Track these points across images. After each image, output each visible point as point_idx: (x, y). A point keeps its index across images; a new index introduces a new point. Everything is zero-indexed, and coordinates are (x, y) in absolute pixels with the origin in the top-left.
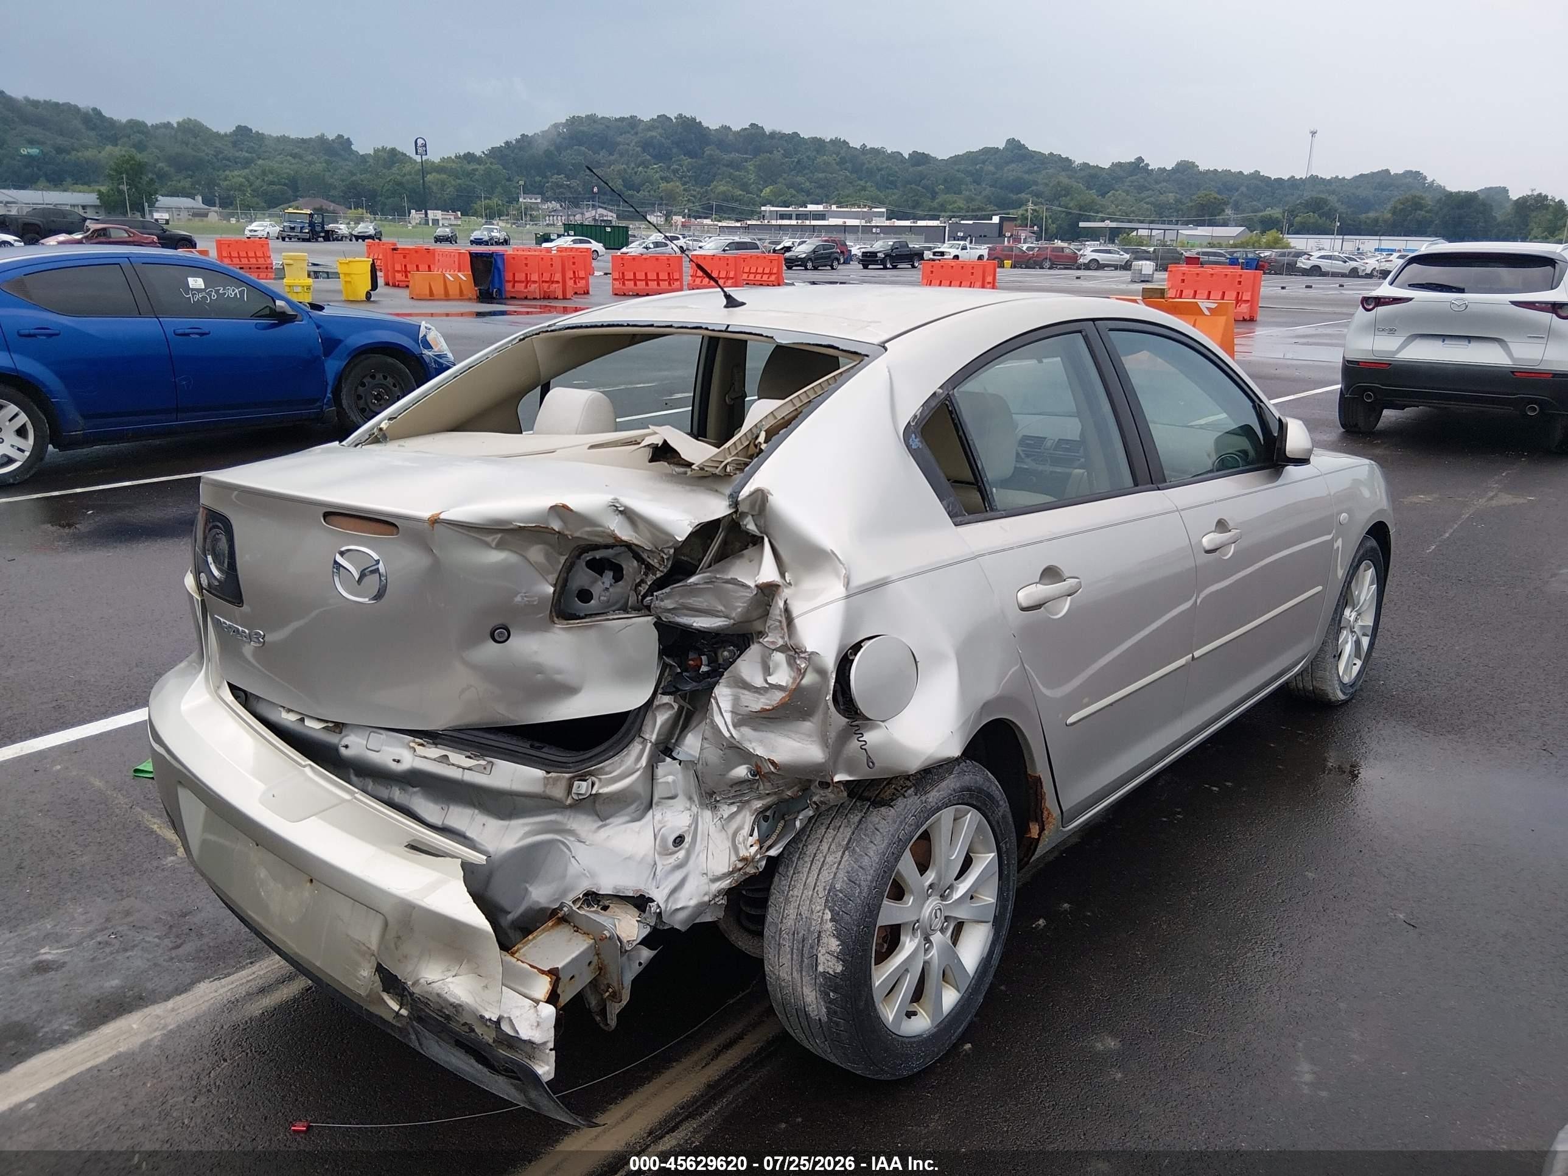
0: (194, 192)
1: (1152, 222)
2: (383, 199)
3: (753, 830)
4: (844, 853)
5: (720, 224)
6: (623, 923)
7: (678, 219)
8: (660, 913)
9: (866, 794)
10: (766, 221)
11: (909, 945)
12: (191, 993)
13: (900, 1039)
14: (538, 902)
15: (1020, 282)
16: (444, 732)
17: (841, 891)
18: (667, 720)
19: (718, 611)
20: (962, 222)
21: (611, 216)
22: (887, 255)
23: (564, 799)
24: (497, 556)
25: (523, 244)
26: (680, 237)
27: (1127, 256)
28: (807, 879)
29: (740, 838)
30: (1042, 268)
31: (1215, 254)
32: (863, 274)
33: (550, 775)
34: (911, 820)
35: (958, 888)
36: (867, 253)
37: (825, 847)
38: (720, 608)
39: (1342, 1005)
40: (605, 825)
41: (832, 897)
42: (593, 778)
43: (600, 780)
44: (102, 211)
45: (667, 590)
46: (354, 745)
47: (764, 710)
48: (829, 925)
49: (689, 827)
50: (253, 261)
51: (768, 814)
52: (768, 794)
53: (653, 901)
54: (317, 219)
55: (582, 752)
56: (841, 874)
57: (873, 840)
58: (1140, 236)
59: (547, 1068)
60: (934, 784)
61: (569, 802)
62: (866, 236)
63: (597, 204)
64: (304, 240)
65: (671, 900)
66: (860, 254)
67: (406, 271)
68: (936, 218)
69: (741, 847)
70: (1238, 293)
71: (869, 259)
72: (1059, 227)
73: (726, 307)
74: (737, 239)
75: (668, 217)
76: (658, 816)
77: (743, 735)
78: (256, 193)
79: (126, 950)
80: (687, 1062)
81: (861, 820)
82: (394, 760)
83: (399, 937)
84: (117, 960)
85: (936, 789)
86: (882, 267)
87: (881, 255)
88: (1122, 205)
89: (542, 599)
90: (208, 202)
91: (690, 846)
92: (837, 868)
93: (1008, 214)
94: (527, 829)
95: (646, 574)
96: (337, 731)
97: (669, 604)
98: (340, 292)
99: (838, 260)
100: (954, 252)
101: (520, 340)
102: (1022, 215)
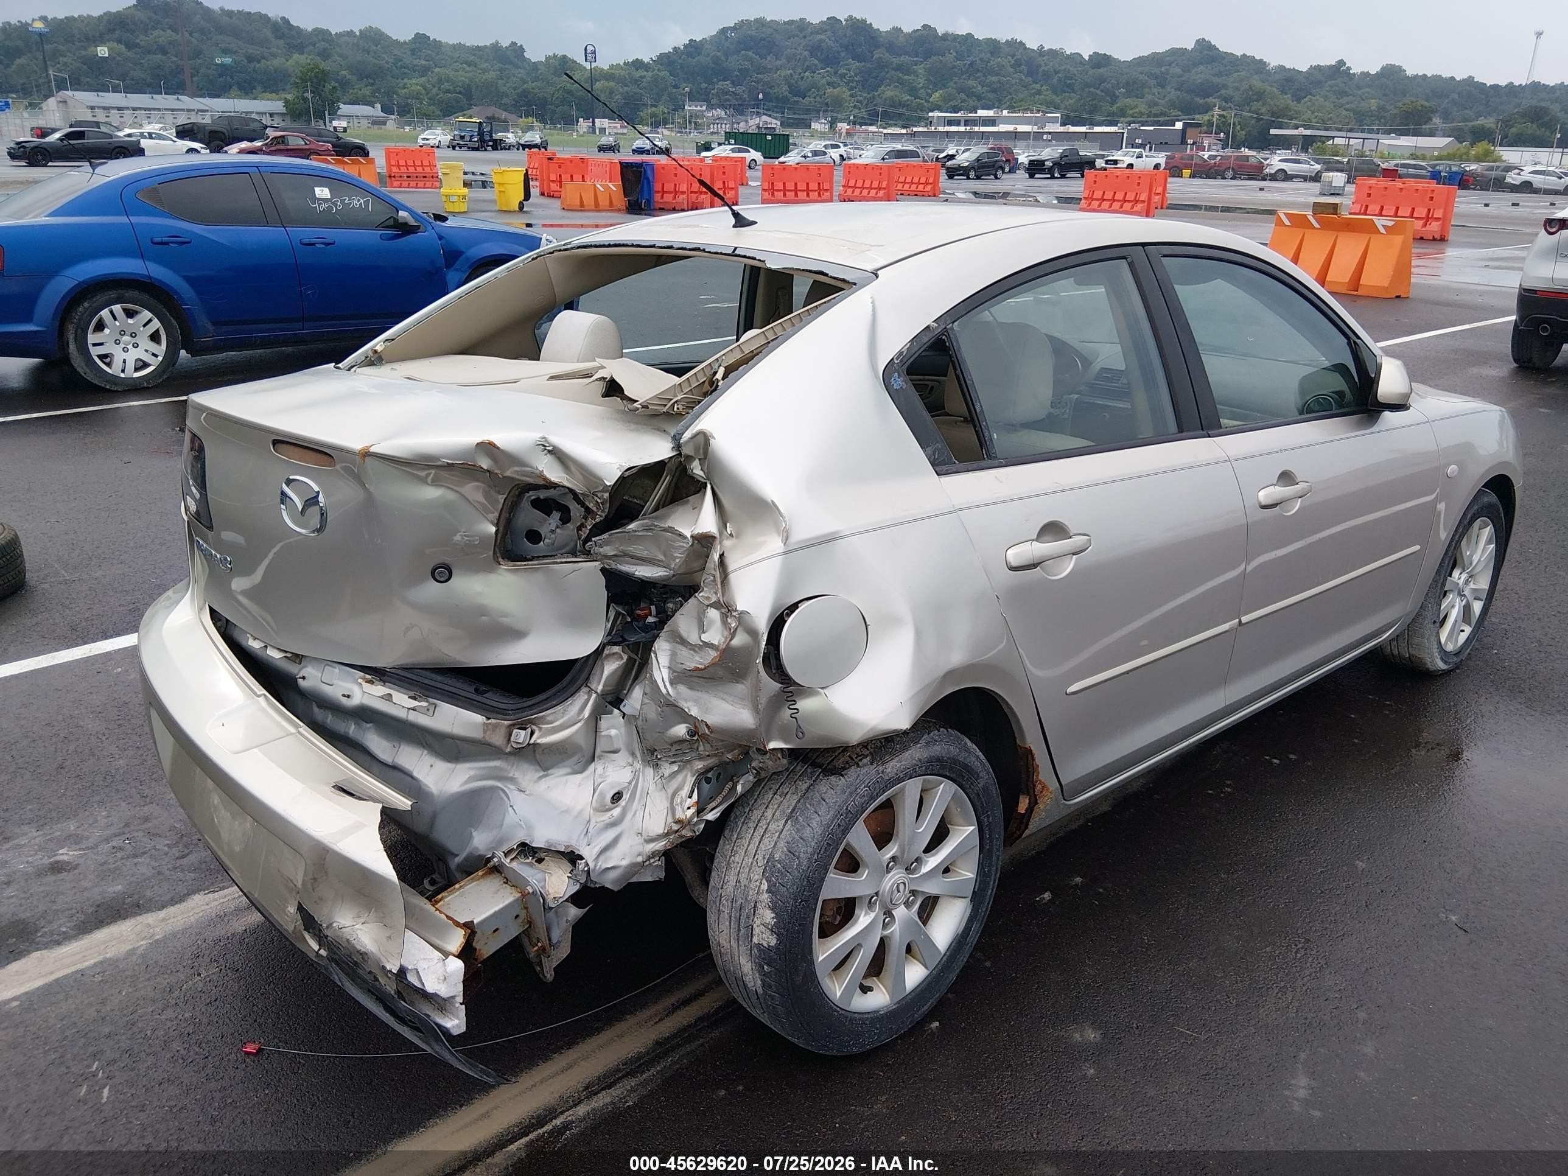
0: (373, 100)
1: (1351, 130)
2: (552, 107)
3: (692, 792)
4: (786, 822)
5: (885, 131)
6: (553, 878)
7: (843, 126)
8: (588, 871)
9: (818, 761)
10: (933, 128)
11: (863, 919)
12: (185, 904)
13: (849, 1015)
14: (477, 849)
15: (1197, 193)
16: (393, 671)
17: (779, 862)
18: (616, 670)
19: (659, 561)
20: (1142, 128)
21: (775, 123)
22: (1055, 164)
23: (503, 747)
24: (432, 493)
25: (683, 153)
26: (841, 145)
27: (1318, 167)
28: (748, 846)
29: (678, 800)
30: (1224, 178)
31: (1414, 167)
32: (1027, 184)
33: (490, 721)
34: (863, 790)
35: (927, 862)
36: (1034, 161)
37: (769, 814)
38: (661, 557)
39: (1362, 1015)
40: (546, 776)
41: (770, 869)
42: (534, 727)
43: (540, 729)
44: (288, 119)
45: (605, 536)
46: (311, 678)
47: (697, 669)
48: (765, 896)
49: (630, 783)
50: (420, 169)
51: (710, 775)
52: (708, 756)
53: (582, 858)
54: (486, 128)
55: (524, 699)
56: (782, 844)
57: (818, 810)
58: (1337, 145)
59: (456, 1022)
60: (893, 754)
61: (508, 750)
62: (1037, 143)
63: (762, 111)
64: (474, 149)
65: (602, 858)
66: (1027, 162)
67: (560, 182)
68: (1111, 124)
69: (678, 809)
70: (1429, 210)
71: (1035, 168)
72: (1249, 134)
73: (734, 226)
74: (899, 147)
75: (832, 124)
76: (600, 770)
77: (678, 693)
78: (433, 101)
79: (135, 856)
80: (642, 1015)
81: (809, 788)
82: (344, 695)
83: (315, 879)
84: (125, 866)
85: (897, 759)
86: (1049, 176)
87: (1049, 164)
88: (1319, 111)
89: (483, 538)
90: (388, 110)
91: (627, 804)
92: (779, 837)
93: (1193, 119)
94: (472, 773)
95: (585, 518)
96: (297, 661)
97: (609, 550)
98: (494, 201)
99: (1003, 169)
100: (1128, 160)
101: (533, 259)
102: (1209, 120)
